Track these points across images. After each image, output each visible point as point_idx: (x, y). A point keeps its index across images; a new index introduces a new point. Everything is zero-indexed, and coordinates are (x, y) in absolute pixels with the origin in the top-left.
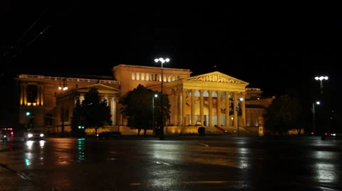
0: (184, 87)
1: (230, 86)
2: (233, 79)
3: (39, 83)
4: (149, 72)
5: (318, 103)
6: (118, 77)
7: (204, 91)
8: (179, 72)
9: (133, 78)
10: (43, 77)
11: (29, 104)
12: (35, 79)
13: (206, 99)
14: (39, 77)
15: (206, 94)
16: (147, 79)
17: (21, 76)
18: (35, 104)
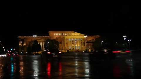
0: (65, 38)
1: (81, 37)
2: (81, 34)
3: (25, 38)
4: (60, 33)
5: (103, 41)
6: (50, 35)
7: (72, 39)
8: (70, 32)
9: (55, 35)
10: (25, 37)
11: (22, 45)
12: (23, 37)
13: (73, 41)
14: (24, 37)
15: (73, 40)
16: (59, 35)
17: (19, 37)
18: (23, 45)
